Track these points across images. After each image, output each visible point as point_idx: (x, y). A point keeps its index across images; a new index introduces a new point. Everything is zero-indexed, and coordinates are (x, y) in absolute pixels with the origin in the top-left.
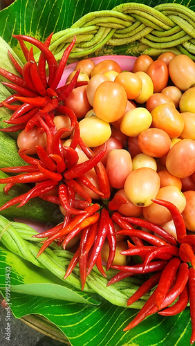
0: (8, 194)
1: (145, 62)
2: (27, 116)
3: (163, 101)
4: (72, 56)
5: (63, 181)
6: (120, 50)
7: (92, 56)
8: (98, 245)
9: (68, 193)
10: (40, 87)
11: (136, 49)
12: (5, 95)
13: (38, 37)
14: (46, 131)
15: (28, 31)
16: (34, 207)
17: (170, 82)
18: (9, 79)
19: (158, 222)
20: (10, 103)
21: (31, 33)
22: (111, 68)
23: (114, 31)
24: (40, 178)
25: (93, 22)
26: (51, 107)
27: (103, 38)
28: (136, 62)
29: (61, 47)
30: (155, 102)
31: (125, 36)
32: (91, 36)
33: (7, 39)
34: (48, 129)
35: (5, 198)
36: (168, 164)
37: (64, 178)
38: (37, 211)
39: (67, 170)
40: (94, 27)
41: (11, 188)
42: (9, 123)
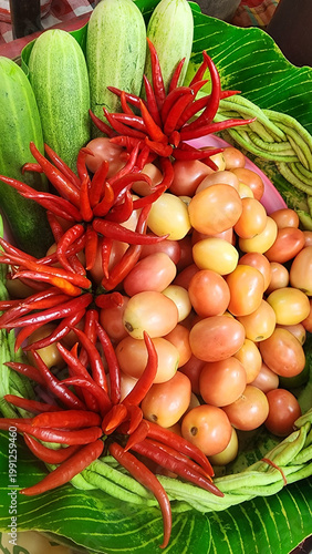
0: (23, 174)
1: (290, 220)
2: (129, 130)
3: (262, 270)
4: (233, 134)
5: (87, 224)
6: (281, 183)
7: (251, 157)
8: (45, 315)
9: (78, 240)
10: (173, 121)
11: (295, 200)
12: (133, 89)
13: (224, 80)
14: (129, 162)
15: (222, 65)
16: (30, 217)
17: (288, 264)
18: (154, 81)
19: (125, 365)
20: (128, 101)
21: (222, 70)
22: (253, 186)
23: (295, 159)
24: (71, 195)
25: (286, 130)
26: (159, 149)
27: (278, 153)
28: (282, 211)
29: (234, 115)
30: (254, 262)
31: (299, 176)
32: (271, 140)
33: (196, 48)
34: (133, 163)
35: (16, 172)
36: (198, 326)
37: (91, 222)
38: (27, 224)
39: (103, 218)
40: (282, 134)
41: (33, 172)
42: (106, 115)
